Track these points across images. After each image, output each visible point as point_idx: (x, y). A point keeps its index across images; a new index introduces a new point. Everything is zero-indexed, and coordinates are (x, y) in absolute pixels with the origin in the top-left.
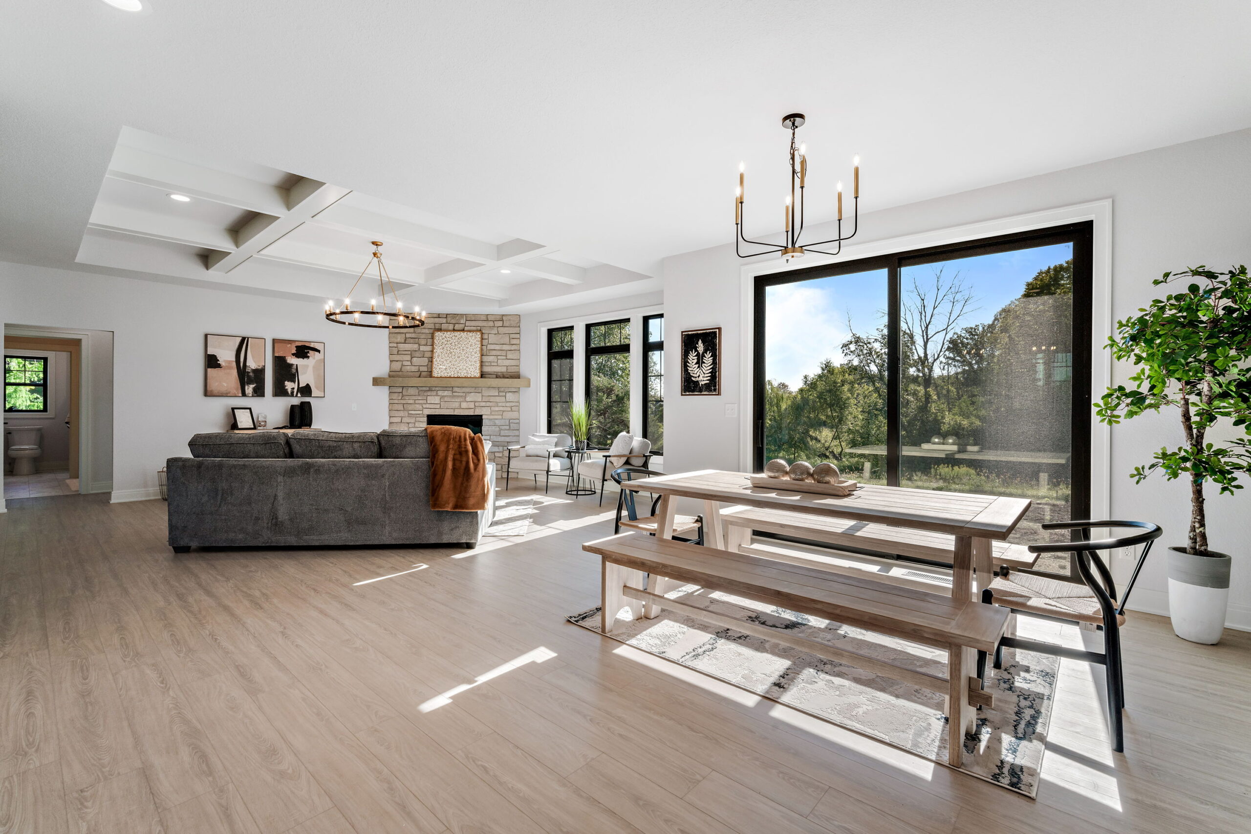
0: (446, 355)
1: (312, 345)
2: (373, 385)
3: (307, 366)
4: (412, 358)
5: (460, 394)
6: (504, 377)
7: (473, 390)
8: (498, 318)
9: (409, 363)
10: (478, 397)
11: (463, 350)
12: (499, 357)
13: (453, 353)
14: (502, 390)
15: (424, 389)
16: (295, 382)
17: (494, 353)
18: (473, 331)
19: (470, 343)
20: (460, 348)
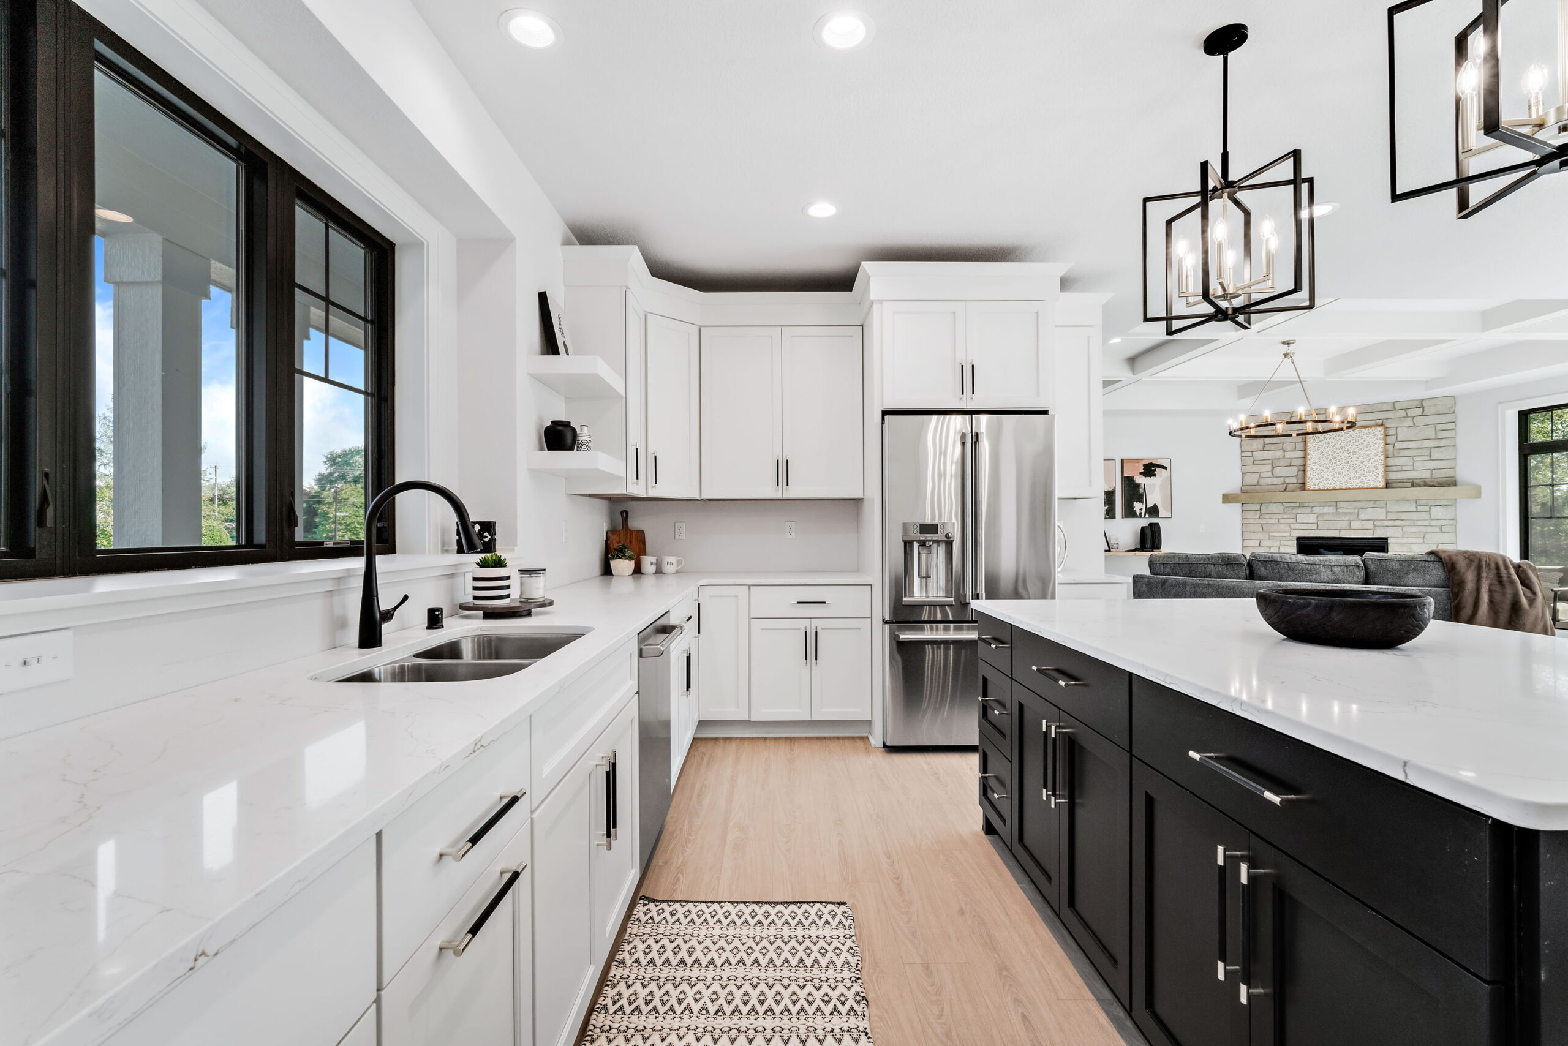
0: (1327, 461)
1: (1159, 462)
2: (1223, 503)
3: (1154, 485)
4: (1273, 468)
5: (1349, 510)
6: (1426, 485)
7: (1371, 504)
8: (1414, 404)
9: (1270, 474)
10: (1381, 514)
11: (1354, 453)
12: (1415, 458)
13: (1338, 458)
14: (1423, 502)
15: (1292, 505)
16: (1142, 502)
17: (1407, 452)
18: (1370, 426)
19: (1365, 443)
20: (1348, 450)
